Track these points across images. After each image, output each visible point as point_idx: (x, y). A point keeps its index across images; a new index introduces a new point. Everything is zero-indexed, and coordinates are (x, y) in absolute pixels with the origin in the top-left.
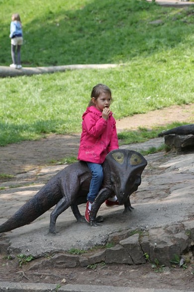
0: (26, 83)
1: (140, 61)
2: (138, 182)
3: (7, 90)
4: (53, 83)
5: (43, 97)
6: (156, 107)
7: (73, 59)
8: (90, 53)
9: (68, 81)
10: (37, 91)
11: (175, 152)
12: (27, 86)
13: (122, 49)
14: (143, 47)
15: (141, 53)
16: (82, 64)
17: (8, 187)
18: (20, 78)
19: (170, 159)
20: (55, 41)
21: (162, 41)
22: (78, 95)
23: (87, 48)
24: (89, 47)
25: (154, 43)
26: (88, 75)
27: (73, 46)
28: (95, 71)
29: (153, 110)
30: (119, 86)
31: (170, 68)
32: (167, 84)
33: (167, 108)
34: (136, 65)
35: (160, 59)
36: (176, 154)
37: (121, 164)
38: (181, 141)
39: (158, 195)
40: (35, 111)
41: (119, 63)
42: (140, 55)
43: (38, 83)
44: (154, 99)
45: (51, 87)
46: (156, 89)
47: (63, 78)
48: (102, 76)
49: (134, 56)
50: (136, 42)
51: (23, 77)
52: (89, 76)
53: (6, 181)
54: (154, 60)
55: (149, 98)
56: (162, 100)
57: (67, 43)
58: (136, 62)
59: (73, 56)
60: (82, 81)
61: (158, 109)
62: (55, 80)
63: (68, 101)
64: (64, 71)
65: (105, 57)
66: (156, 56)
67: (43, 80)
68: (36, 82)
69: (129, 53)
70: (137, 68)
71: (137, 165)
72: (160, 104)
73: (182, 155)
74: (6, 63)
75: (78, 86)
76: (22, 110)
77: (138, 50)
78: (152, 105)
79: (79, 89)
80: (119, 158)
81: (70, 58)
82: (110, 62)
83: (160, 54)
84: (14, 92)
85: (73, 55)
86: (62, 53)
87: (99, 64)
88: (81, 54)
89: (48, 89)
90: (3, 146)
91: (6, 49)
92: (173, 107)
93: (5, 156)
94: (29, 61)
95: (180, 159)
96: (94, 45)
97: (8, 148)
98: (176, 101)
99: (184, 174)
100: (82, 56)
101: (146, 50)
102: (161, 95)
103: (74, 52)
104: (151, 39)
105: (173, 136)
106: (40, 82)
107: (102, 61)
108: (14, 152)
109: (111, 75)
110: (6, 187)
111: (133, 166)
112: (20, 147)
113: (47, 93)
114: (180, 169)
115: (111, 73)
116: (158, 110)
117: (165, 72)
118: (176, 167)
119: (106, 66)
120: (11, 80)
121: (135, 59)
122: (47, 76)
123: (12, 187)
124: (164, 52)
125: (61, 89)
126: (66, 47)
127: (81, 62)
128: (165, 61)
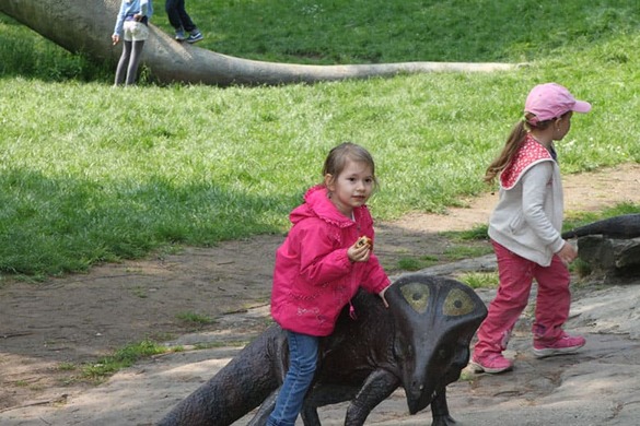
0: (299, 100)
1: (567, 58)
2: (460, 360)
3: (253, 116)
4: (360, 101)
5: (332, 132)
6: (584, 166)
7: (418, 48)
8: (458, 37)
9: (394, 99)
10: (321, 119)
11: (599, 279)
12: (302, 106)
13: (530, 30)
14: (577, 26)
15: (572, 39)
16: (437, 60)
17: (193, 347)
18: (289, 88)
19: (584, 296)
20: (381, 8)
21: (622, 13)
22: (411, 130)
23: (452, 25)
24: (457, 23)
25: (603, 17)
26: (443, 85)
27: (420, 19)
28: (461, 77)
29: (576, 173)
30: (507, 114)
31: (634, 75)
32: (619, 113)
33: (609, 169)
34: (556, 68)
35: (612, 55)
36: (602, 282)
37: (421, 312)
38: (615, 253)
39: (532, 386)
40: (306, 165)
41: (517, 60)
42: (569, 44)
43: (328, 101)
44: (581, 147)
45: (355, 110)
46: (591, 124)
47: (386, 92)
48: (473, 90)
49: (557, 45)
50: (562, 15)
51: (297, 87)
52: (444, 89)
53: (193, 331)
54: (600, 58)
55: (572, 143)
56: (601, 149)
57: (407, 13)
58: (557, 60)
59: (418, 42)
60: (428, 98)
61: (589, 170)
62: (366, 94)
63: (386, 145)
64: (390, 75)
65: (489, 45)
66: (606, 46)
67: (340, 96)
68: (323, 98)
69: (545, 38)
70: (557, 73)
71: (460, 316)
72: (595, 159)
73: (616, 287)
74: (267, 54)
75: (415, 112)
76: (275, 161)
77: (565, 33)
78: (574, 161)
79: (416, 117)
80: (416, 297)
81: (411, 46)
82: (499, 59)
83: (614, 42)
84: (270, 119)
85: (417, 39)
86: (394, 36)
87: (473, 61)
88: (438, 37)
89: (346, 116)
90: (209, 245)
91: (271, 23)
92: (625, 167)
93: (206, 270)
94: (318, 50)
95: (607, 297)
96: (467, 18)
97: (219, 252)
98: (632, 153)
99: (606, 337)
100: (438, 42)
101: (585, 32)
102: (599, 138)
103: (421, 33)
104: (597, 9)
105: (598, 240)
106: (331, 99)
107: (482, 54)
108: (230, 260)
109: (495, 87)
110: (186, 347)
111: (449, 318)
112: (248, 248)
113: (340, 124)
114: (599, 323)
115: (496, 82)
116: (587, 174)
117: (622, 85)
118: (593, 317)
119: (488, 68)
120: (268, 91)
121: (557, 54)
122: (350, 86)
123: (201, 348)
124: (624, 38)
125: (375, 116)
126: (406, 21)
127: (434, 56)
128: (624, 60)
